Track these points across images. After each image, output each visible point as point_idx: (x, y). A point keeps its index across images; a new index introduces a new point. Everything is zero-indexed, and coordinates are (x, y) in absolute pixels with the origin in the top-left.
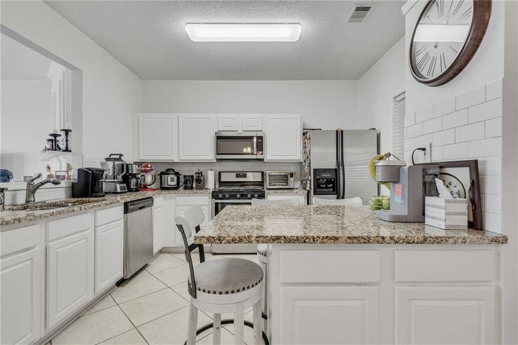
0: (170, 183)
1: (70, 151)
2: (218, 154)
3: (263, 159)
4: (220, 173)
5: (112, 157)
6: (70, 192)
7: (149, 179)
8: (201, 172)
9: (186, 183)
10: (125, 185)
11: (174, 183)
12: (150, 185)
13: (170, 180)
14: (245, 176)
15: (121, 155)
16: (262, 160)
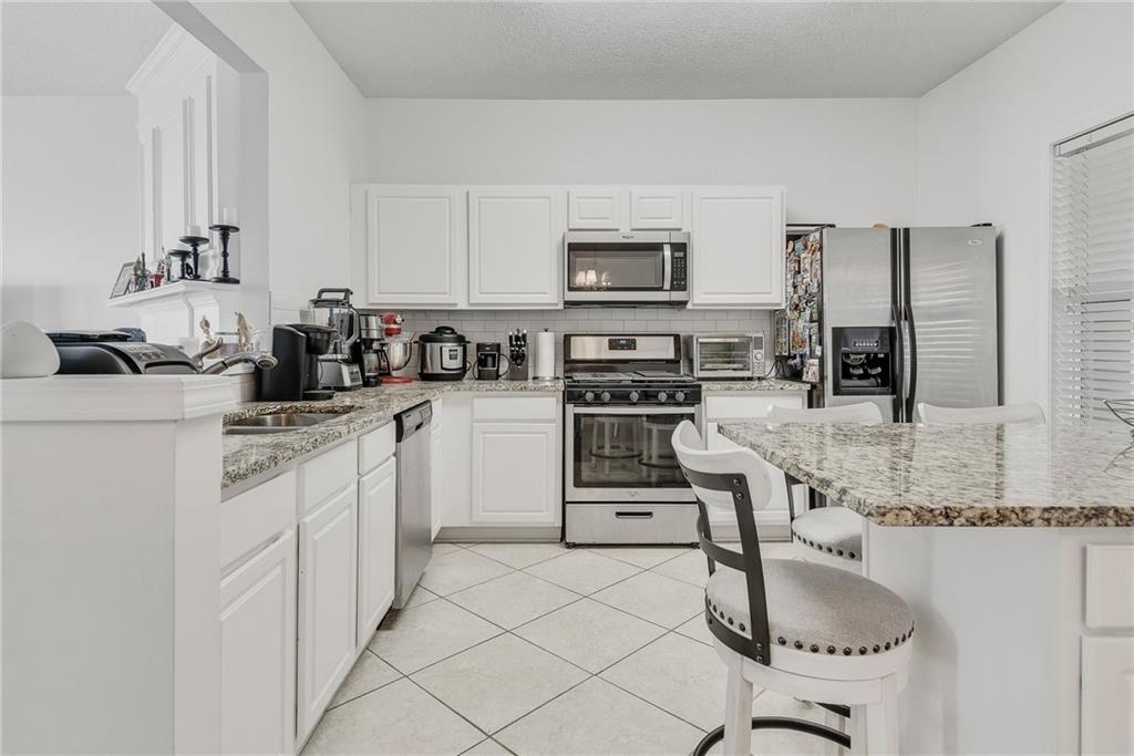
0: (448, 363)
1: (237, 282)
2: (570, 289)
3: (685, 303)
4: (567, 338)
5: (325, 296)
6: (249, 385)
7: (396, 352)
8: (524, 336)
9: (482, 362)
11: (457, 363)
12: (398, 369)
13: (446, 356)
14: (631, 345)
15: (348, 292)
16: (683, 304)
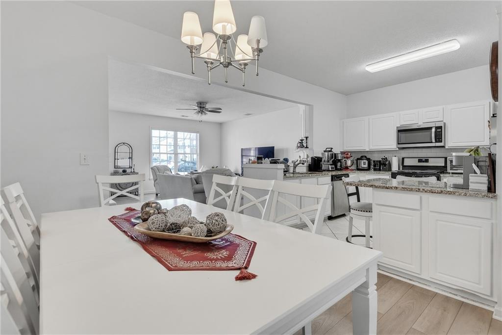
0: (363, 166)
1: (308, 148)
2: (398, 144)
3: (444, 146)
4: (403, 159)
5: (327, 150)
7: (349, 163)
8: (386, 158)
9: (375, 166)
10: (334, 166)
11: (366, 166)
12: (350, 167)
13: (364, 164)
14: (427, 161)
15: (332, 148)
